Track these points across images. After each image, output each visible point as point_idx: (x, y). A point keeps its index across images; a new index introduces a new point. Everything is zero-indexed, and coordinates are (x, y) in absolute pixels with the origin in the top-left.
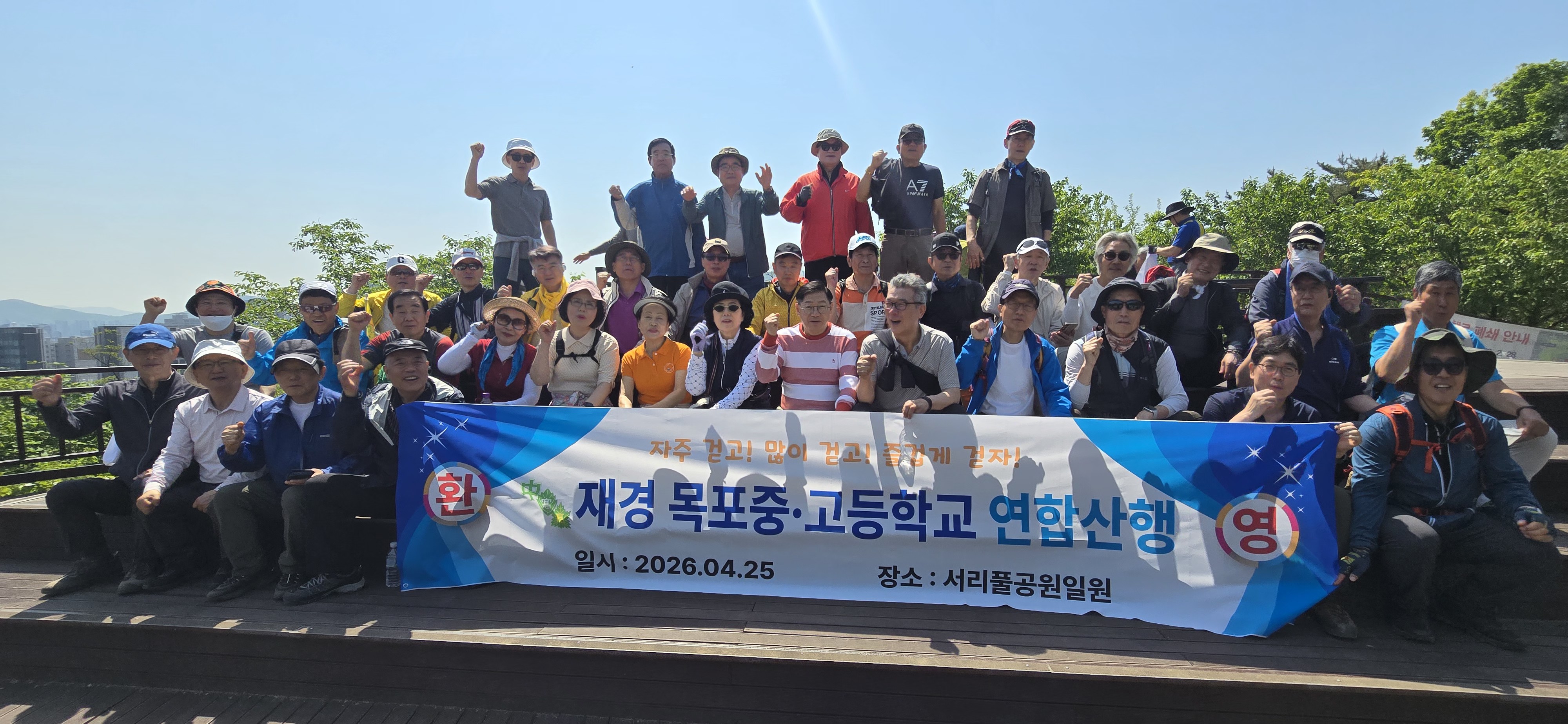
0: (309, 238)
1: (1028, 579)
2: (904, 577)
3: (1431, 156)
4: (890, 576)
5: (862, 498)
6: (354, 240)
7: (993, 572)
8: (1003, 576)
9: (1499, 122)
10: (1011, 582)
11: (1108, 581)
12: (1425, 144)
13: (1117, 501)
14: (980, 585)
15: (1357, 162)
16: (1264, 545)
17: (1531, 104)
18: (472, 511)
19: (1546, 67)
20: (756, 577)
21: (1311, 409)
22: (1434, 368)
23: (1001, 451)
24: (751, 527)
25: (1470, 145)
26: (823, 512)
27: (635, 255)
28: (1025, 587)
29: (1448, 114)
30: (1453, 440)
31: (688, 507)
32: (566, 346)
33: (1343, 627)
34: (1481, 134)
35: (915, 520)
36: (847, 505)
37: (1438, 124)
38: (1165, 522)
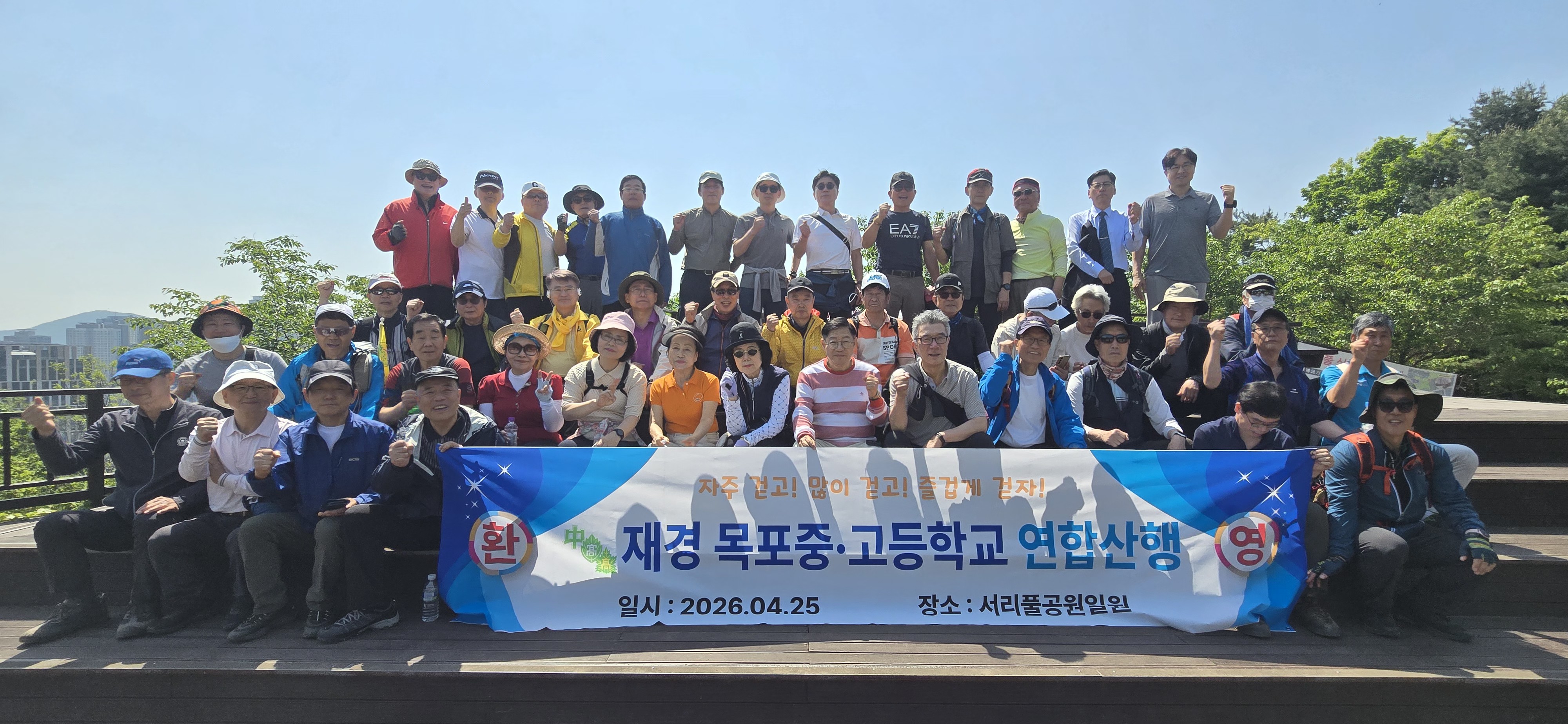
0: (239, 254)
1: (1054, 600)
2: (943, 605)
3: (1310, 214)
4: (930, 605)
5: (902, 532)
6: (293, 258)
7: (1023, 596)
8: (1031, 598)
9: (1364, 188)
10: (1040, 605)
11: (1125, 598)
12: (1304, 203)
13: (1130, 525)
14: (1012, 610)
15: (1248, 216)
16: (1255, 557)
17: (1386, 173)
18: (514, 561)
19: (1396, 142)
20: (802, 613)
22: (1388, 406)
23: (1027, 482)
24: (797, 563)
25: (1340, 206)
26: (865, 546)
27: (650, 287)
28: (1053, 607)
29: (1322, 177)
30: (1406, 467)
31: (733, 548)
32: (596, 378)
34: (1349, 197)
35: (952, 551)
36: (888, 538)
37: (1314, 186)
38: (1171, 541)
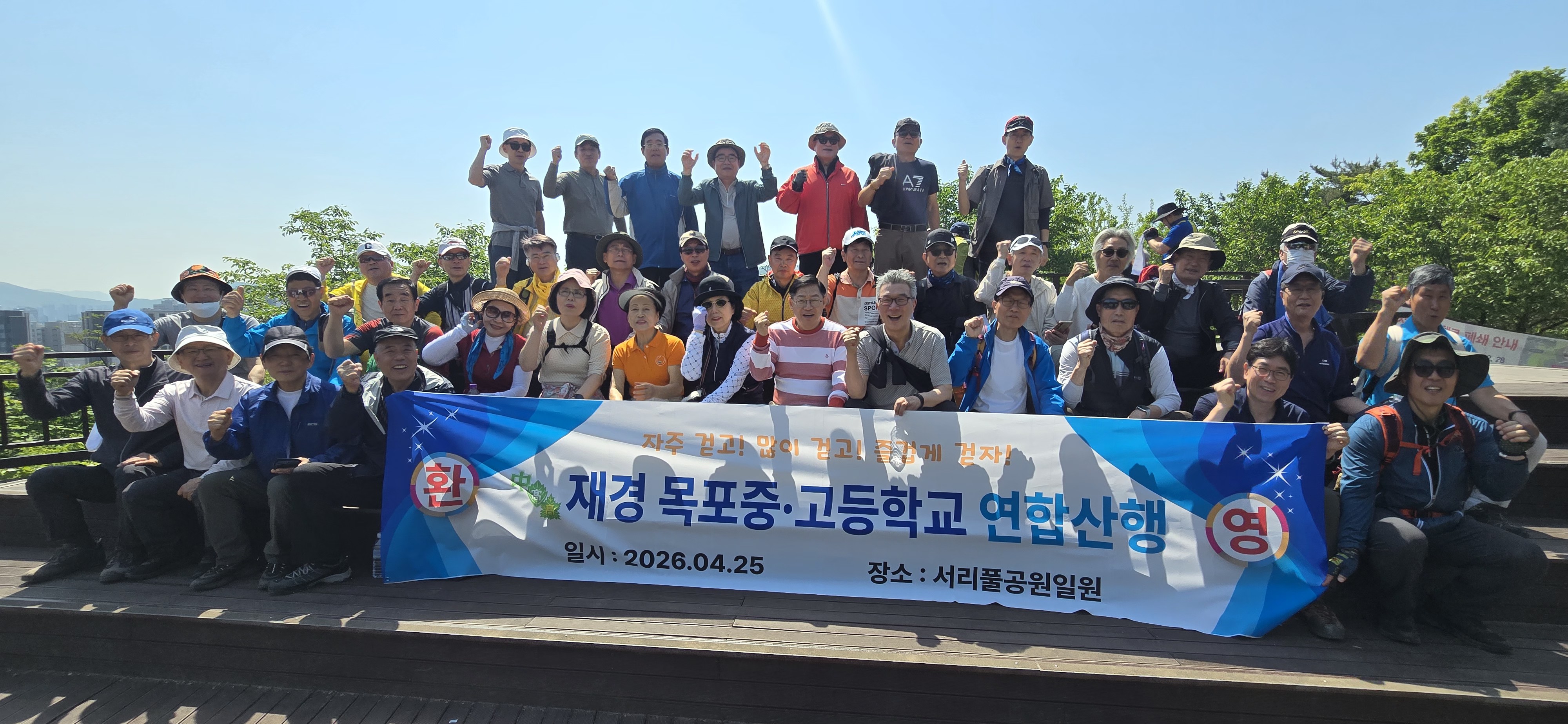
0: (298, 224)
1: (1018, 576)
2: (894, 573)
3: (1424, 161)
4: (880, 572)
5: (854, 495)
6: (343, 227)
7: (984, 570)
8: (993, 573)
9: (1491, 128)
10: (1001, 580)
11: (1098, 580)
12: (1418, 149)
13: (1107, 501)
14: (970, 582)
15: (1350, 166)
16: (1256, 545)
17: (1523, 111)
18: (460, 502)
19: (1539, 75)
20: (746, 572)
21: (1301, 410)
22: (1425, 370)
23: (992, 448)
24: (741, 522)
25: (1462, 151)
26: (813, 508)
27: (627, 247)
28: (1015, 585)
29: (1441, 120)
30: (1442, 443)
31: (679, 502)
32: (557, 337)
33: (1330, 628)
34: (1473, 140)
35: (905, 517)
36: (838, 500)
37: (1431, 130)
38: (1156, 522)
